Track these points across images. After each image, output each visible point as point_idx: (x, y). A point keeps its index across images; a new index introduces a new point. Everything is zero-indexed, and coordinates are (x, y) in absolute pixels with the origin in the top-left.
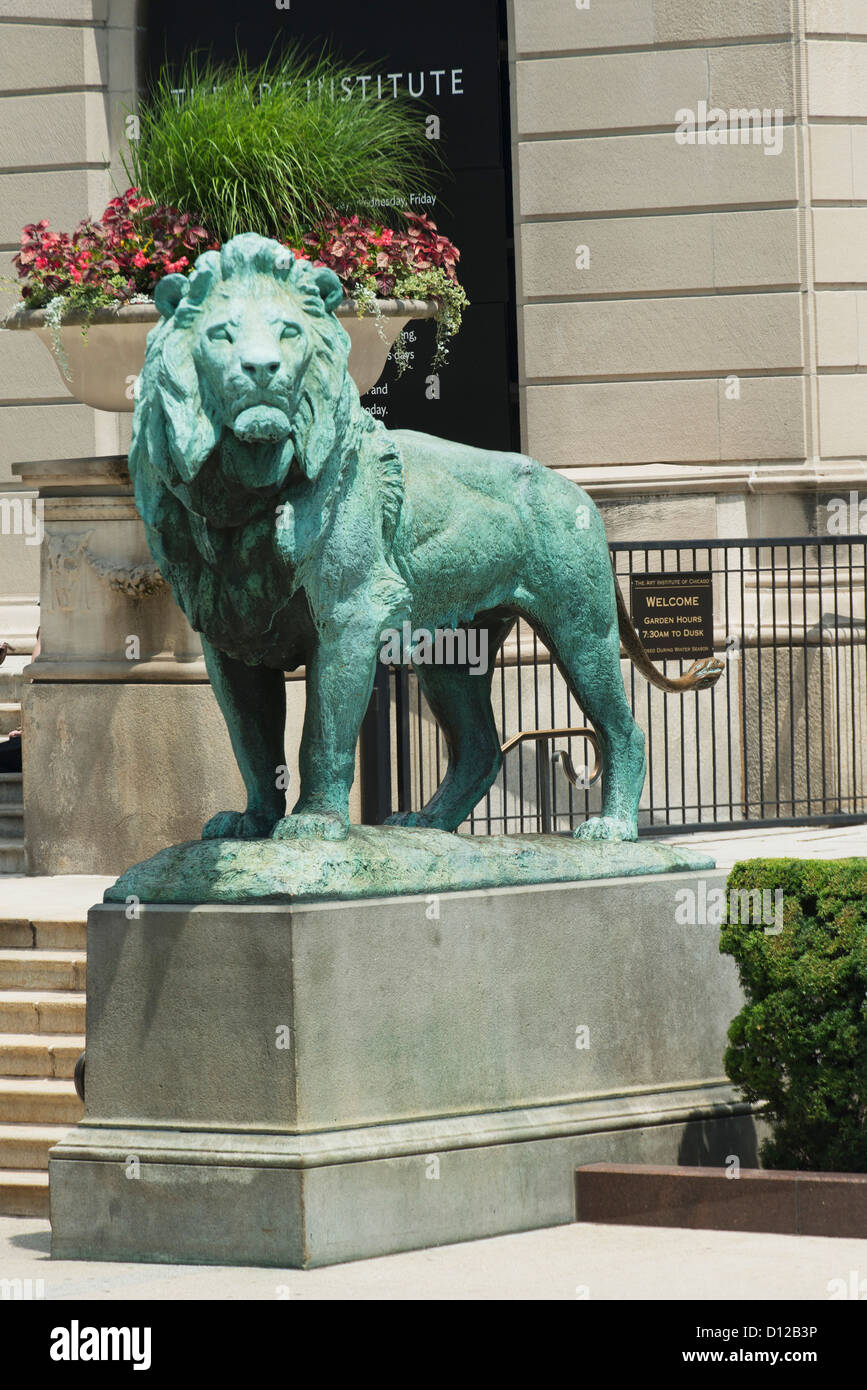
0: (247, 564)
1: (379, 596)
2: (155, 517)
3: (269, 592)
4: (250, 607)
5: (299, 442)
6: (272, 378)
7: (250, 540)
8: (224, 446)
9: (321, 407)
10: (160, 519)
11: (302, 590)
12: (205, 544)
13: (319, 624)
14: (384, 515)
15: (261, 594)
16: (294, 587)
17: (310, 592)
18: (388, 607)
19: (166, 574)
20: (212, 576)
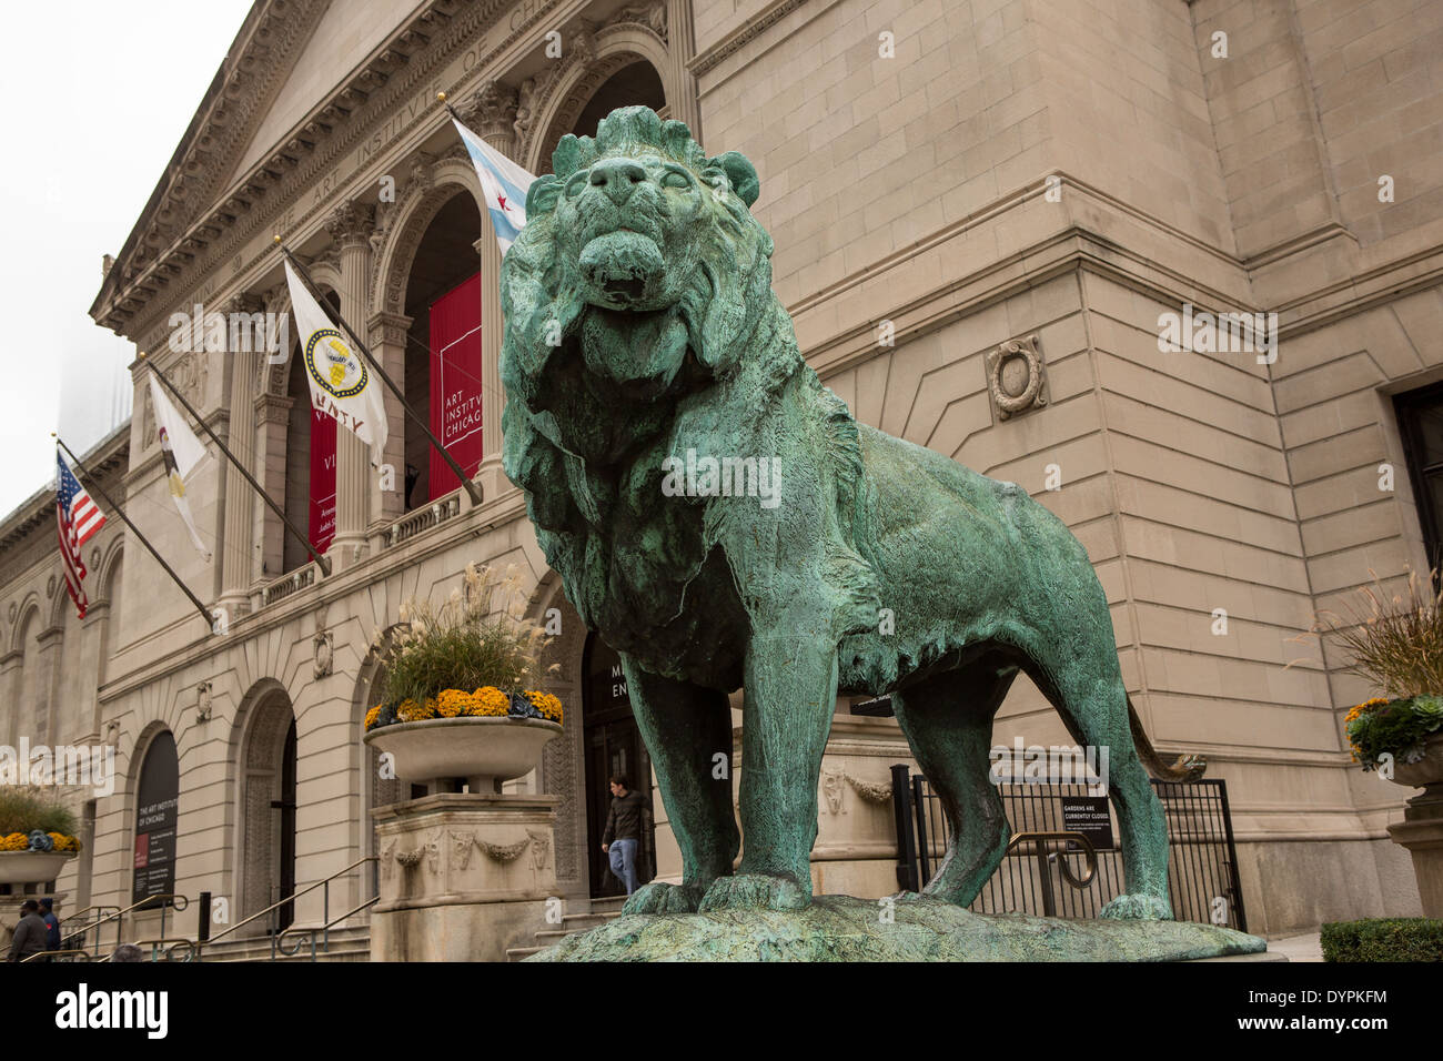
0: (639, 512)
1: (835, 576)
2: (521, 468)
3: (673, 551)
4: (649, 576)
5: (694, 323)
6: (632, 191)
7: (639, 476)
8: (585, 329)
9: (724, 280)
10: (527, 470)
11: (718, 549)
12: (585, 493)
13: (749, 604)
14: (838, 486)
15: (663, 559)
16: (707, 543)
17: (732, 554)
18: (848, 592)
19: (552, 558)
20: (599, 543)
